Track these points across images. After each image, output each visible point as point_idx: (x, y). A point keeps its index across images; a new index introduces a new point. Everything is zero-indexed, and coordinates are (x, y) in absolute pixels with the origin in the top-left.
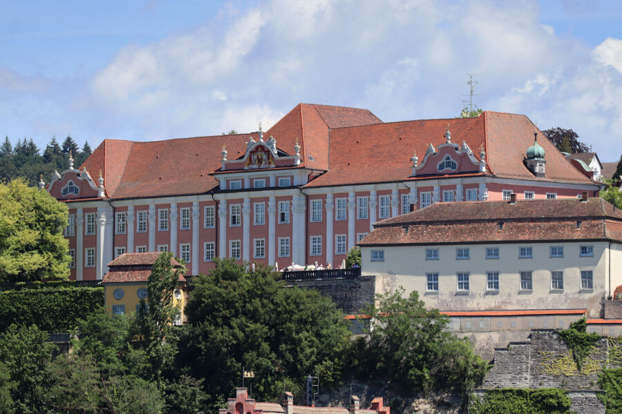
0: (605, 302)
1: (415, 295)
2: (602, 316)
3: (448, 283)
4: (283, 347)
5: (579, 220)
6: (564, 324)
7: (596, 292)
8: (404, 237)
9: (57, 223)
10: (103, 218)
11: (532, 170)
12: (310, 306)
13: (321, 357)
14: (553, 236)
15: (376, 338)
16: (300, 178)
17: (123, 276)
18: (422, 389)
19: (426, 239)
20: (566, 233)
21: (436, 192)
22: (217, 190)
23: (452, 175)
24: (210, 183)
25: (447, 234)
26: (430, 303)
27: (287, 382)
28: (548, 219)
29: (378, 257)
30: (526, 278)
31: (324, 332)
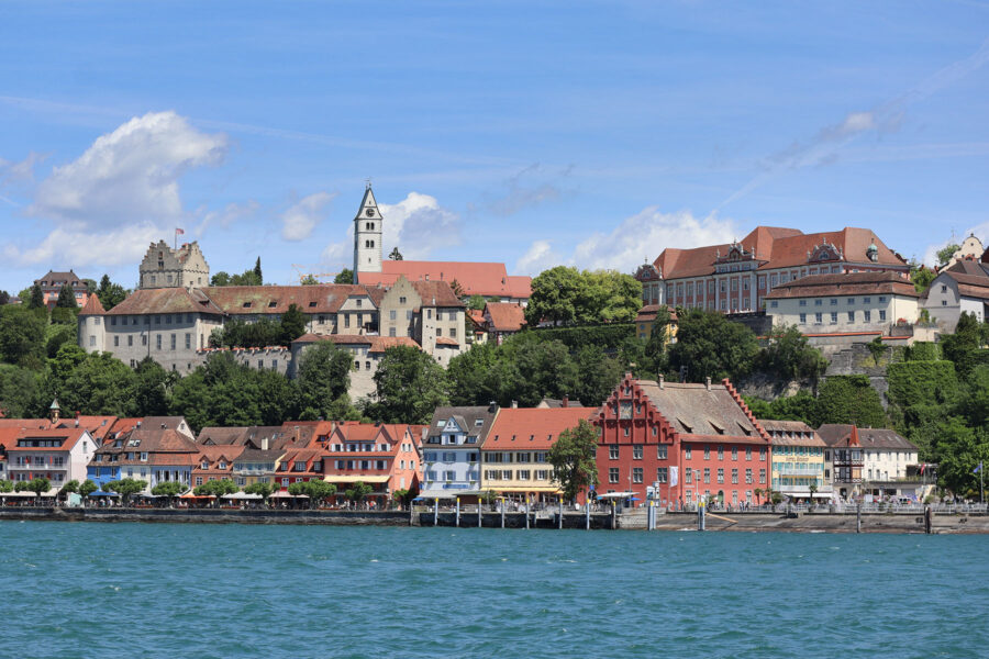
0: (892, 327)
1: (795, 326)
2: (890, 335)
3: (811, 319)
4: (723, 354)
5: (879, 283)
6: (870, 339)
7: (887, 322)
8: (788, 294)
9: (638, 292)
10: (661, 290)
11: (870, 258)
12: (737, 332)
13: (742, 360)
14: (865, 292)
15: (772, 349)
16: (754, 265)
17: (645, 318)
18: (794, 376)
19: (800, 295)
20: (872, 290)
21: (819, 271)
22: (715, 273)
23: (826, 262)
24: (712, 269)
25: (810, 291)
26: (801, 329)
27: (725, 373)
28: (863, 283)
29: (775, 305)
30: (851, 315)
31: (745, 346)
